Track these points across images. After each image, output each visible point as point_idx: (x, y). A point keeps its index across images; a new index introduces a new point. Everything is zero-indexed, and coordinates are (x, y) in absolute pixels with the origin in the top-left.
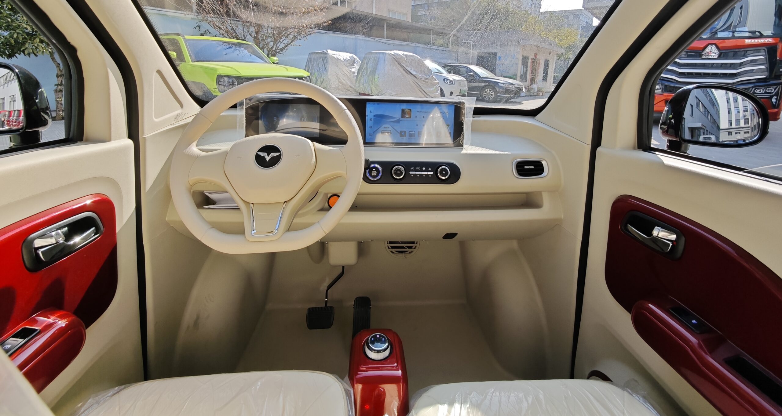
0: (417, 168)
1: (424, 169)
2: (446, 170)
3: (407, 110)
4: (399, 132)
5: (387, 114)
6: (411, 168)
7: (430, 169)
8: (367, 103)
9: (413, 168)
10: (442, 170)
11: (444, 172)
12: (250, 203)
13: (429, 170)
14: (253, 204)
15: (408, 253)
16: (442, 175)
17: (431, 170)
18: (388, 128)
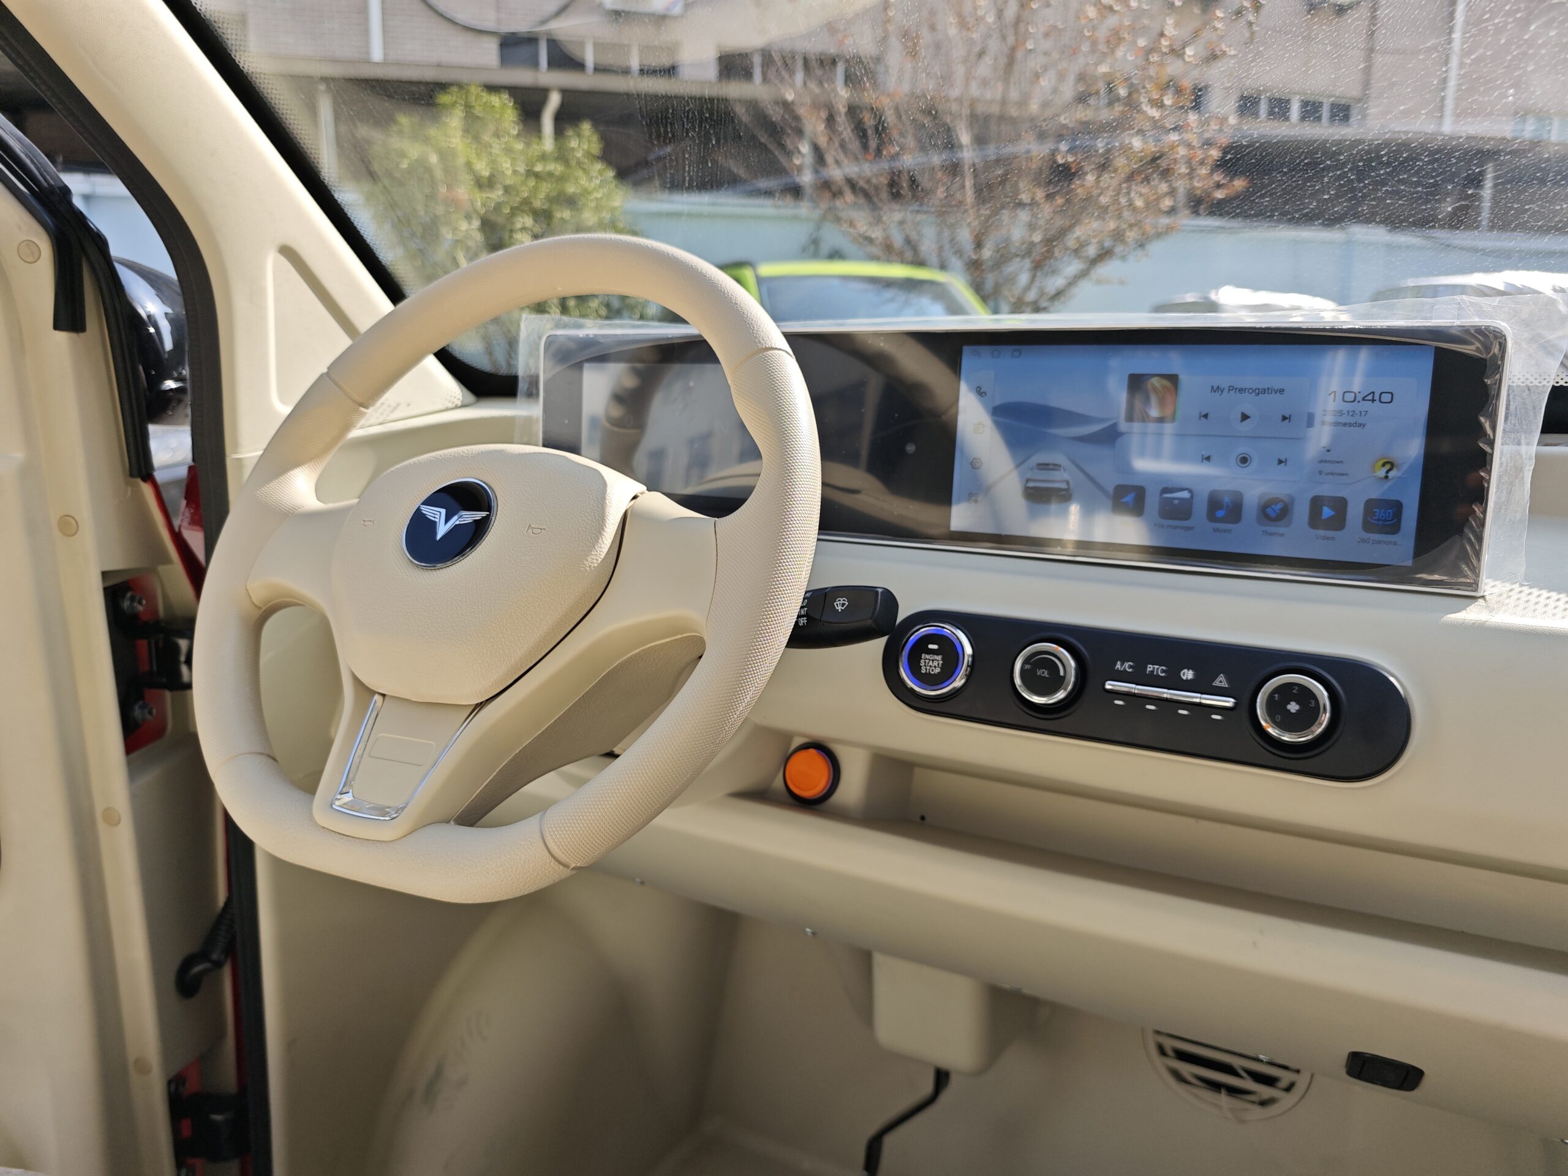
0: (1150, 668)
1: (1188, 675)
2: (1305, 696)
3: (1155, 381)
4: (1111, 490)
5: (1059, 399)
6: (1118, 666)
7: (1221, 681)
8: (967, 351)
9: (1127, 664)
10: (1286, 692)
11: (1293, 707)
12: (373, 693)
13: (1216, 683)
14: (384, 695)
15: (1253, 1102)
16: (1278, 718)
17: (1225, 684)
18: (1056, 467)
